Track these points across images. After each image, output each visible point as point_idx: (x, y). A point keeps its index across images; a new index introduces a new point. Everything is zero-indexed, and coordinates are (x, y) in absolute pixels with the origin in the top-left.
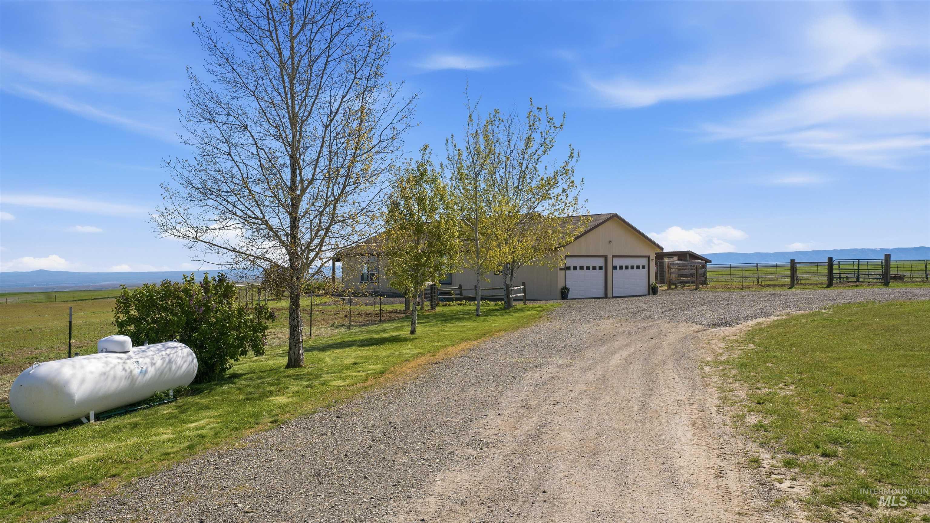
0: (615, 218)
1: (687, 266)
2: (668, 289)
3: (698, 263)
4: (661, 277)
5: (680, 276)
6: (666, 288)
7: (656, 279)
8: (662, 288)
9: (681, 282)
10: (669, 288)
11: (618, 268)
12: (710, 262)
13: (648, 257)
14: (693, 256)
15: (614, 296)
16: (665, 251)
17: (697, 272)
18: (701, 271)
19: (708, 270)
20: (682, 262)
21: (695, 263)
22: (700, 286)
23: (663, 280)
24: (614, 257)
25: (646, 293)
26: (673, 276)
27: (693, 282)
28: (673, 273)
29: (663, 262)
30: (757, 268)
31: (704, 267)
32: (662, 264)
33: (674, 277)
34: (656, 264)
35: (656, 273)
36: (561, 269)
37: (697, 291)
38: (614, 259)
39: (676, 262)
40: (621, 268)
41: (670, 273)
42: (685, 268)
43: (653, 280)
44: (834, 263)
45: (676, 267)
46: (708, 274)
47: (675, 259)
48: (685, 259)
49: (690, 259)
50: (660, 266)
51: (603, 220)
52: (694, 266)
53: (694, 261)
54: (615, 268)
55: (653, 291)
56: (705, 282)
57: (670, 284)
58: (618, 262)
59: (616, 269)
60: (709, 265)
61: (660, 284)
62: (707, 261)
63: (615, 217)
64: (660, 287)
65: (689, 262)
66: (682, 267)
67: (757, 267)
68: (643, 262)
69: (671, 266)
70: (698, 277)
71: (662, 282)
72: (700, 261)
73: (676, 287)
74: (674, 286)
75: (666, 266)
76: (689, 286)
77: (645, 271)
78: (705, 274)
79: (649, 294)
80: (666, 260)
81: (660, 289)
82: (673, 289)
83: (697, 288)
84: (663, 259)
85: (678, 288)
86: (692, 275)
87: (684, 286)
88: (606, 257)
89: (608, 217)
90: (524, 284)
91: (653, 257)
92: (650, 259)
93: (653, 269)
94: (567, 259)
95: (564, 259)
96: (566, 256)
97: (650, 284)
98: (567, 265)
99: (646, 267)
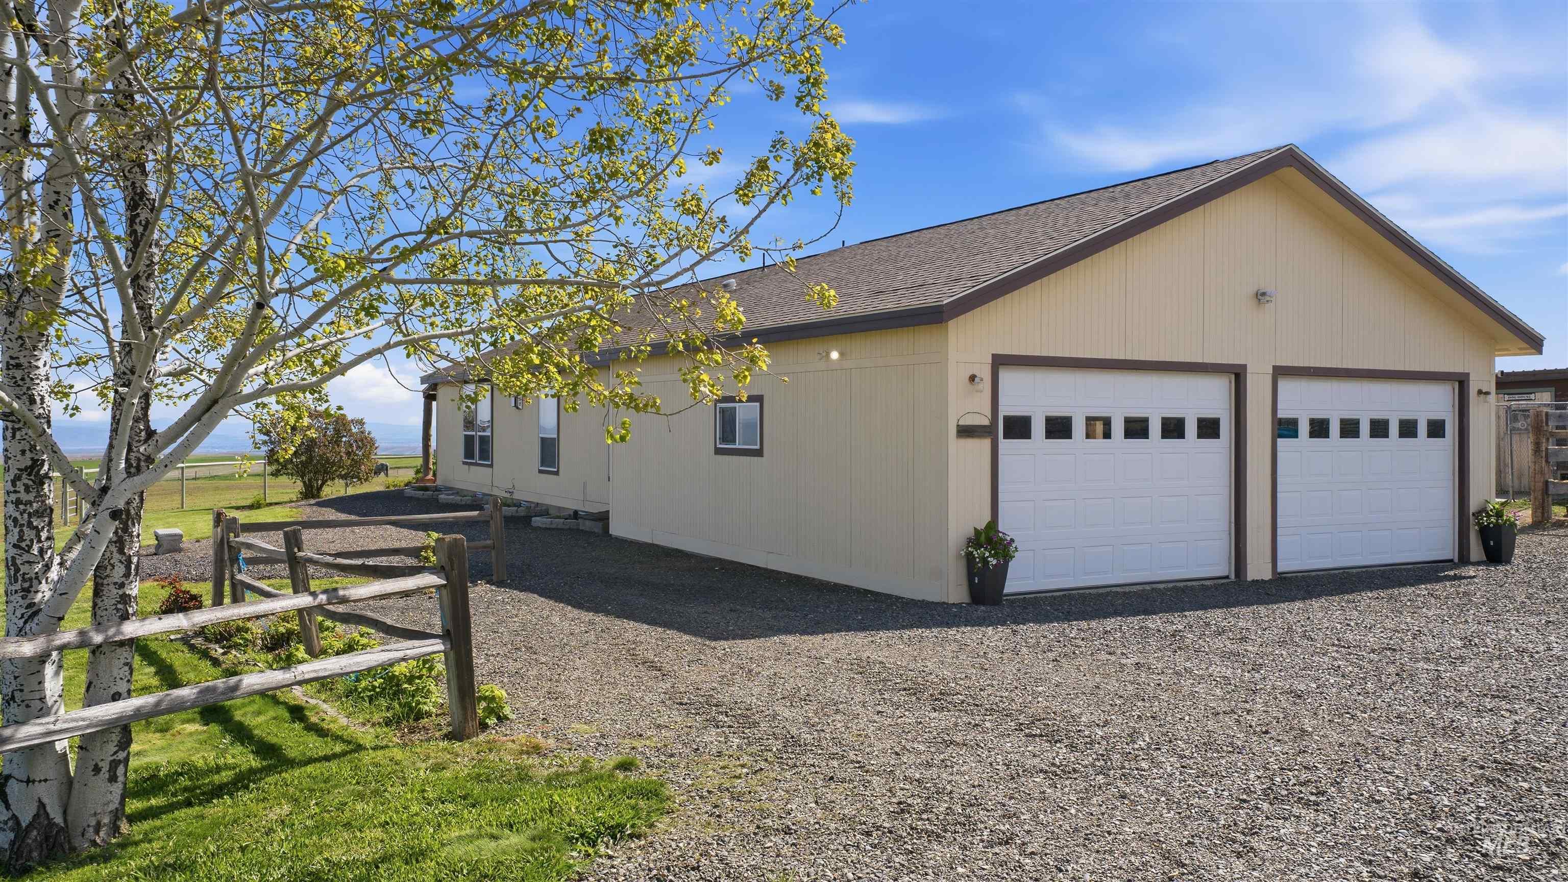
0: (1288, 170)
11: (1304, 428)
13: (1462, 382)
15: (1282, 568)
24: (1280, 372)
25: (1450, 553)
36: (965, 432)
38: (1283, 384)
40: (1319, 429)
41: (1546, 457)
43: (1484, 491)
54: (1285, 428)
55: (1487, 545)
57: (1546, 499)
58: (1303, 401)
59: (1294, 434)
68: (1432, 402)
77: (1446, 446)
79: (1464, 559)
88: (1238, 375)
91: (1488, 382)
92: (1472, 395)
93: (1488, 437)
94: (1007, 377)
95: (985, 374)
96: (1000, 362)
97: (1473, 506)
98: (1008, 408)
99: (1451, 429)
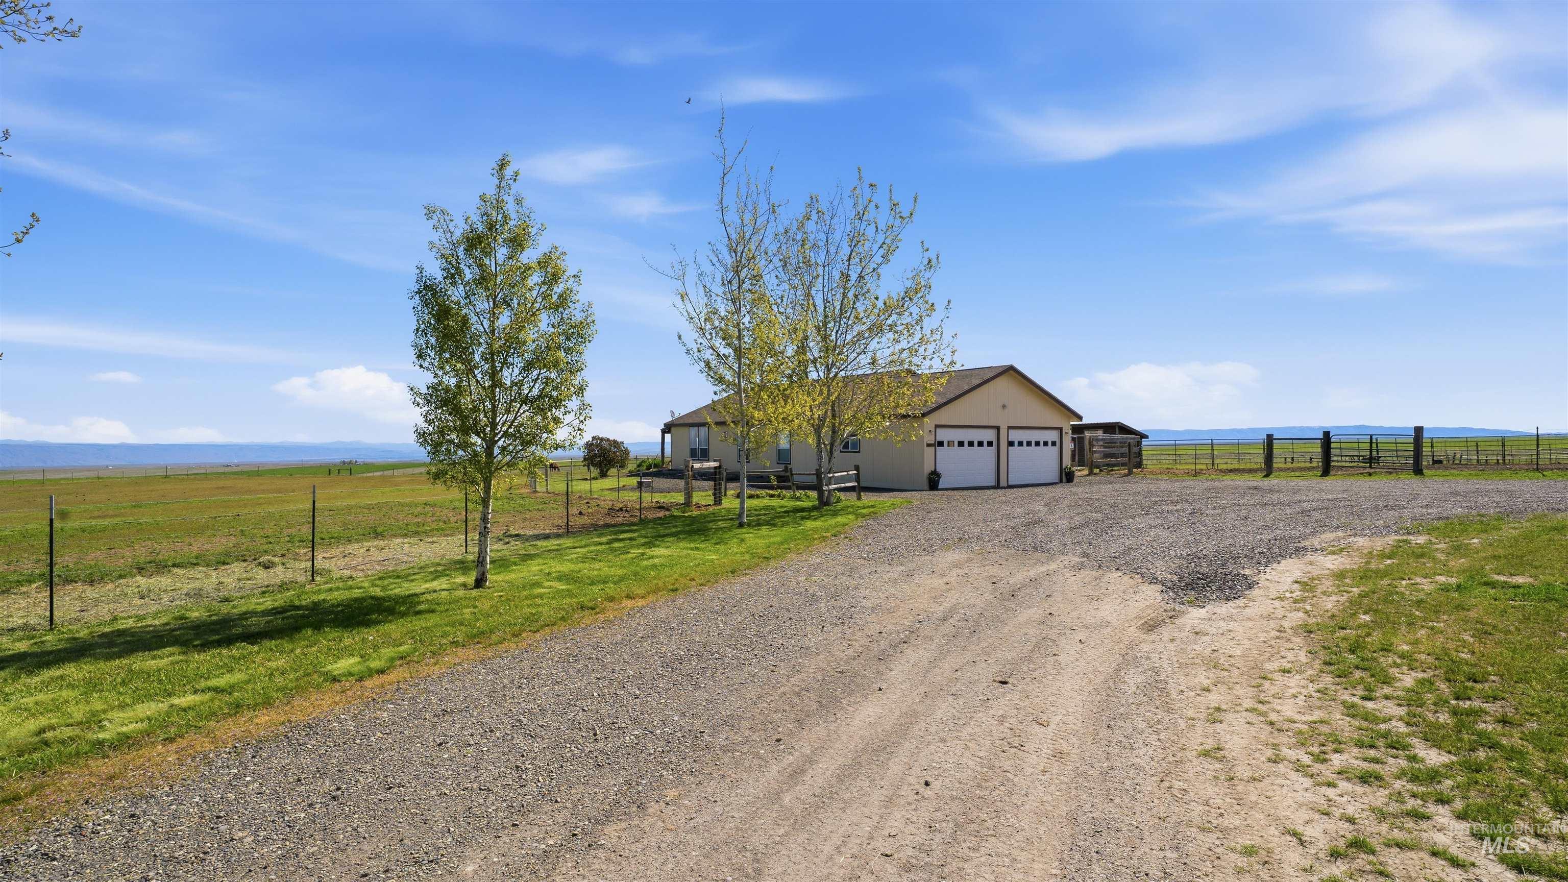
0: (1011, 372)
1: (1115, 443)
2: (1089, 474)
3: (1131, 439)
4: (1080, 456)
5: (1106, 456)
6: (1086, 472)
7: (1073, 459)
8: (1081, 472)
9: (1108, 465)
10: (1091, 473)
11: (1016, 444)
12: (1146, 437)
13: (1061, 429)
14: (1124, 429)
15: (1010, 483)
16: (1085, 421)
17: (1129, 452)
18: (1135, 449)
19: (1144, 448)
20: (1107, 436)
21: (1127, 438)
22: (1135, 470)
23: (1084, 461)
24: (1009, 428)
25: (1057, 480)
26: (1096, 455)
27: (1123, 465)
28: (1095, 452)
29: (1083, 438)
30: (1212, 447)
31: (1139, 444)
32: (1081, 440)
33: (1097, 458)
34: (1073, 439)
35: (1073, 452)
36: (928, 445)
37: (1130, 478)
38: (1010, 431)
39: (1101, 437)
40: (1021, 444)
41: (1093, 452)
42: (1113, 445)
43: (1067, 461)
44: (1332, 440)
45: (1102, 443)
46: (1144, 453)
47: (1100, 433)
48: (1113, 432)
49: (1120, 433)
50: (1079, 443)
51: (993, 374)
52: (1125, 443)
53: (1125, 436)
54: (1011, 444)
55: (1067, 477)
56: (1139, 465)
57: (1092, 466)
58: (1015, 436)
59: (1014, 446)
60: (1145, 442)
61: (1079, 466)
62: (1143, 436)
63: (1010, 370)
64: (1079, 470)
65: (1119, 436)
66: (1109, 444)
67: (1212, 444)
68: (1053, 436)
69: (1095, 443)
70: (1132, 457)
71: (1081, 463)
72: (1133, 436)
73: (1101, 471)
74: (1098, 470)
75: (1087, 442)
76: (1118, 470)
77: (1057, 448)
78: (1140, 454)
79: (1061, 482)
80: (1088, 434)
81: (1077, 474)
82: (1095, 474)
83: (1130, 473)
84: (1083, 433)
85: (1102, 473)
86: (1122, 455)
87: (1112, 470)
88: (998, 428)
89: (1001, 370)
90: (857, 468)
91: (1067, 429)
92: (1064, 433)
93: (1069, 446)
94: (938, 430)
95: (933, 430)
96: (937, 426)
97: (1064, 467)
98: (939, 439)
99: (1058, 444)
